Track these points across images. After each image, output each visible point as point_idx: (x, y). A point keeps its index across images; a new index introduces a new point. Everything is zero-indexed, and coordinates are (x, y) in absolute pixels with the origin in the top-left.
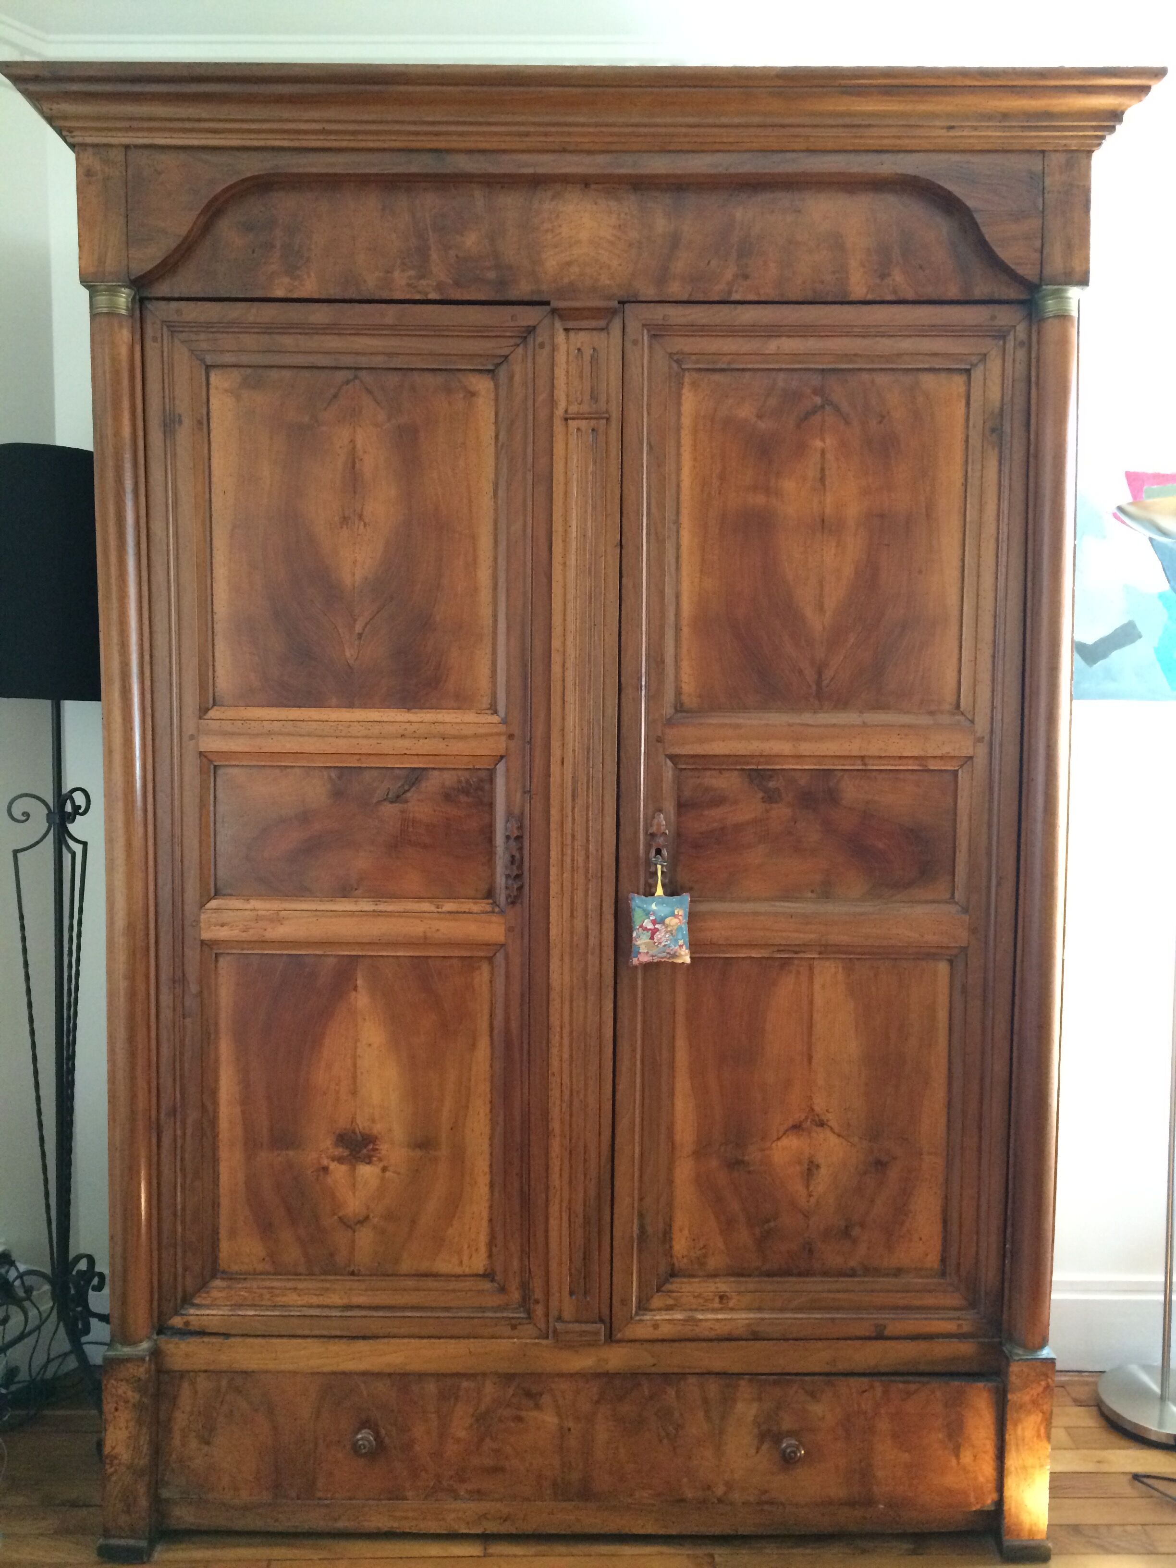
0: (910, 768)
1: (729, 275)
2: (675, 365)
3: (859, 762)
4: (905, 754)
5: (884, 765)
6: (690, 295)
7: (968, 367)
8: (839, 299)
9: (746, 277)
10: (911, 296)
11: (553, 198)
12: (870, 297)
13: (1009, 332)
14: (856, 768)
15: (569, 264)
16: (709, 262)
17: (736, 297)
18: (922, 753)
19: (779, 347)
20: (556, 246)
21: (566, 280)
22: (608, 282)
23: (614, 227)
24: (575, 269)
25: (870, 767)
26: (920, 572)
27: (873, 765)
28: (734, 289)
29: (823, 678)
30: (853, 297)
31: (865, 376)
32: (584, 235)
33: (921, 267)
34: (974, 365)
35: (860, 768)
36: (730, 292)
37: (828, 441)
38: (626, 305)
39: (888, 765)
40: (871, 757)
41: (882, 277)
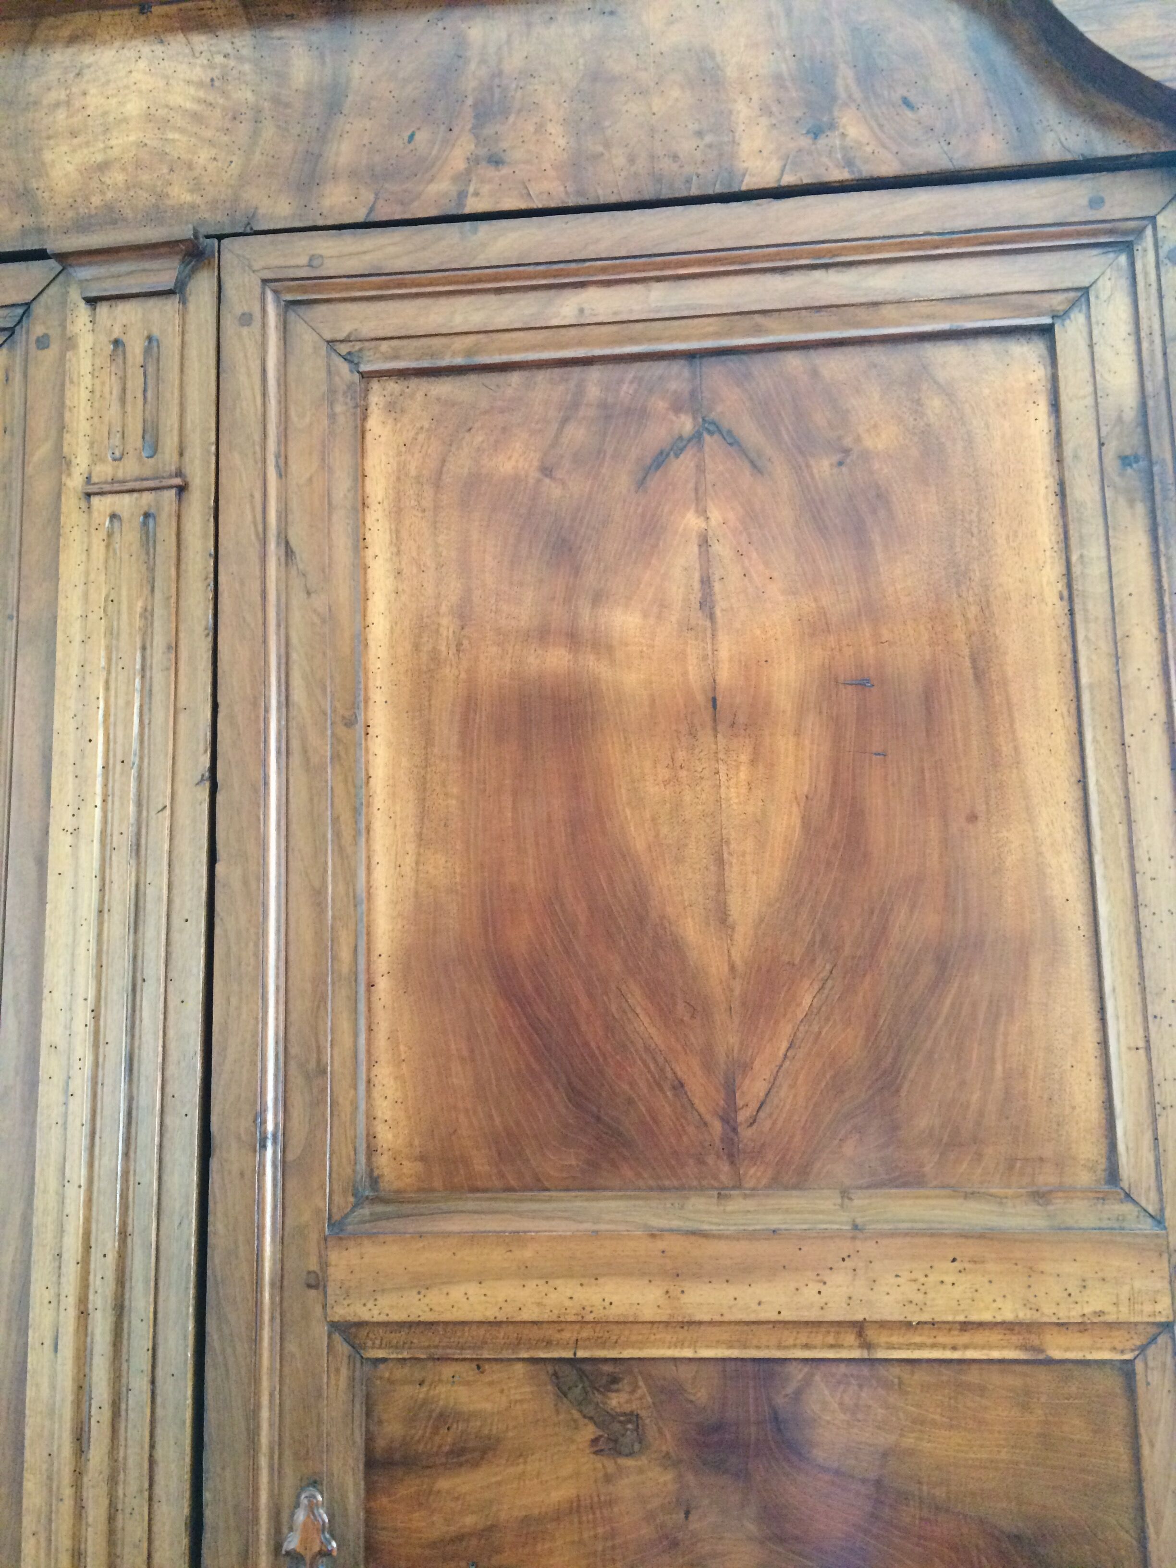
0: (996, 1354)
1: (457, 160)
2: (344, 368)
3: (850, 1338)
4: (974, 1317)
5: (921, 1346)
6: (371, 210)
7: (1047, 320)
8: (718, 189)
9: (496, 161)
10: (889, 168)
11: (73, 40)
12: (789, 180)
13: (1140, 232)
14: (844, 1354)
15: (103, 167)
16: (412, 137)
17: (473, 205)
18: (1024, 1315)
19: (581, 311)
20: (74, 134)
21: (96, 200)
22: (187, 198)
23: (200, 84)
24: (117, 177)
25: (881, 1354)
26: (973, 818)
27: (891, 1347)
28: (471, 189)
29: (740, 1103)
30: (749, 183)
31: (793, 361)
32: (134, 107)
33: (906, 102)
34: (1060, 316)
35: (856, 1354)
36: (462, 195)
37: (715, 515)
38: (225, 242)
39: (934, 1346)
40: (883, 1325)
41: (816, 133)
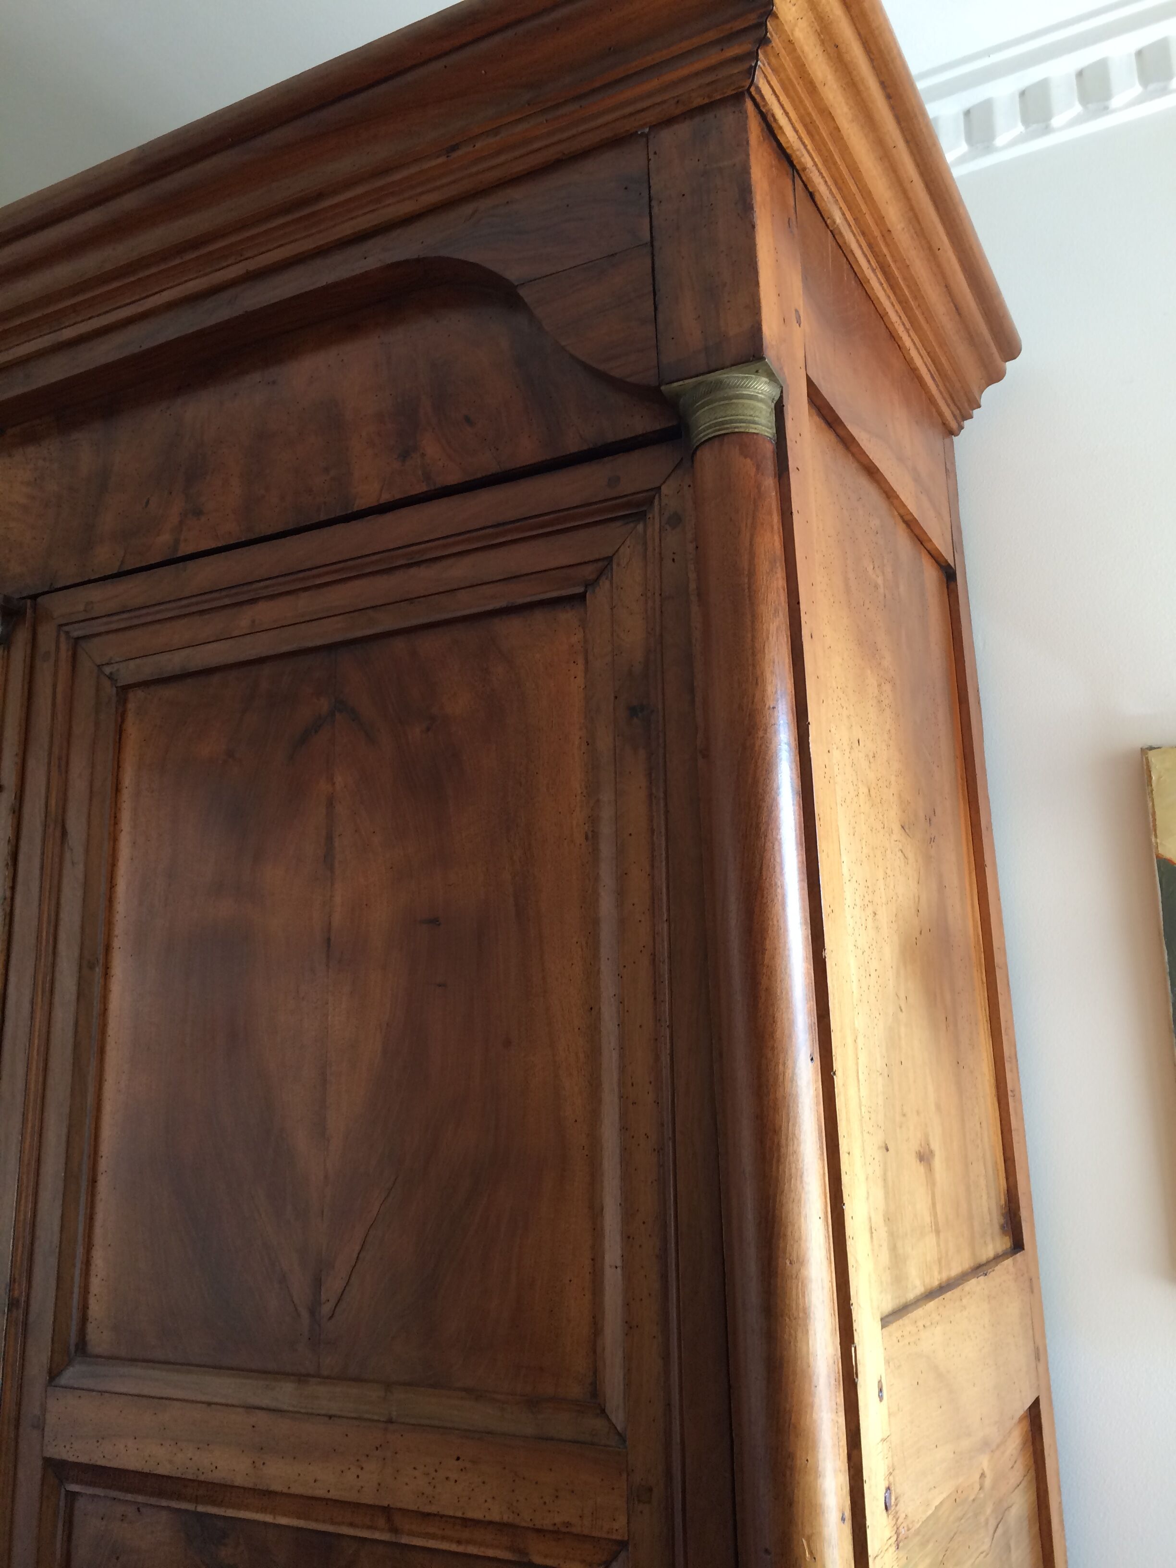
0: (490, 1553)
1: (174, 515)
2: (107, 683)
3: (381, 1522)
4: (470, 1515)
5: (433, 1537)
6: (122, 562)
7: (580, 590)
8: (339, 513)
9: (198, 513)
10: (453, 478)
12: (386, 497)
13: (651, 501)
14: (377, 1536)
16: (148, 502)
17: (186, 549)
18: (507, 1517)
19: (253, 621)
22: (18, 569)
25: (405, 1540)
26: (508, 1043)
27: (411, 1534)
28: (183, 537)
29: (323, 1298)
30: (360, 504)
31: (399, 645)
33: (468, 420)
34: (591, 584)
35: (386, 1537)
36: (177, 542)
37: (339, 779)
38: (39, 600)
39: (443, 1538)
40: (404, 1511)
41: (405, 456)
